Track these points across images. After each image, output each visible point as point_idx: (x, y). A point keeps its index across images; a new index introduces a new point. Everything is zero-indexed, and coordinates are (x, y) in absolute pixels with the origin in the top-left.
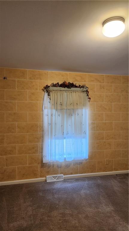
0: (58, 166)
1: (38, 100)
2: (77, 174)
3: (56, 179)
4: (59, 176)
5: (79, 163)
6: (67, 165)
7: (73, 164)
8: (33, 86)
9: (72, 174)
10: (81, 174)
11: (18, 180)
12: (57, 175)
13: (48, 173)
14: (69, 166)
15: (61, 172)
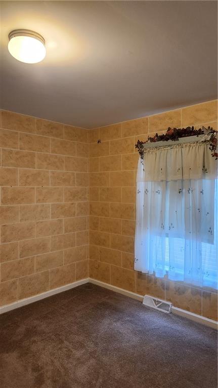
0: (163, 285)
1: (133, 168)
2: (200, 314)
3: (158, 307)
4: (163, 304)
5: (204, 293)
6: (179, 289)
7: (190, 291)
8: (128, 146)
9: (188, 309)
10: (208, 318)
11: (111, 284)
12: (161, 301)
13: (148, 291)
14: (184, 293)
15: (169, 298)
